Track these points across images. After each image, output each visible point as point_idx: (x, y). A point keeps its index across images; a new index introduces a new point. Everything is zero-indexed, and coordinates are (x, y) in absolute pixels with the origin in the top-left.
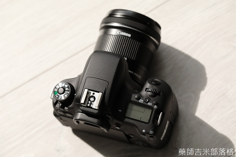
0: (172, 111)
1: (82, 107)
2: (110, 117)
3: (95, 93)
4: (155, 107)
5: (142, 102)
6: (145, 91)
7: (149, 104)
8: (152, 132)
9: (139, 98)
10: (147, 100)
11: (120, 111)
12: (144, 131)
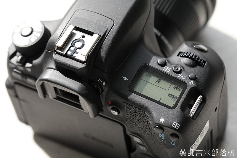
0: (219, 108)
1: (58, 55)
2: (104, 84)
3: (86, 35)
4: (192, 83)
5: (168, 70)
6: (178, 56)
7: (181, 76)
8: (177, 124)
9: (164, 65)
10: (178, 69)
11: (125, 78)
12: (162, 120)
